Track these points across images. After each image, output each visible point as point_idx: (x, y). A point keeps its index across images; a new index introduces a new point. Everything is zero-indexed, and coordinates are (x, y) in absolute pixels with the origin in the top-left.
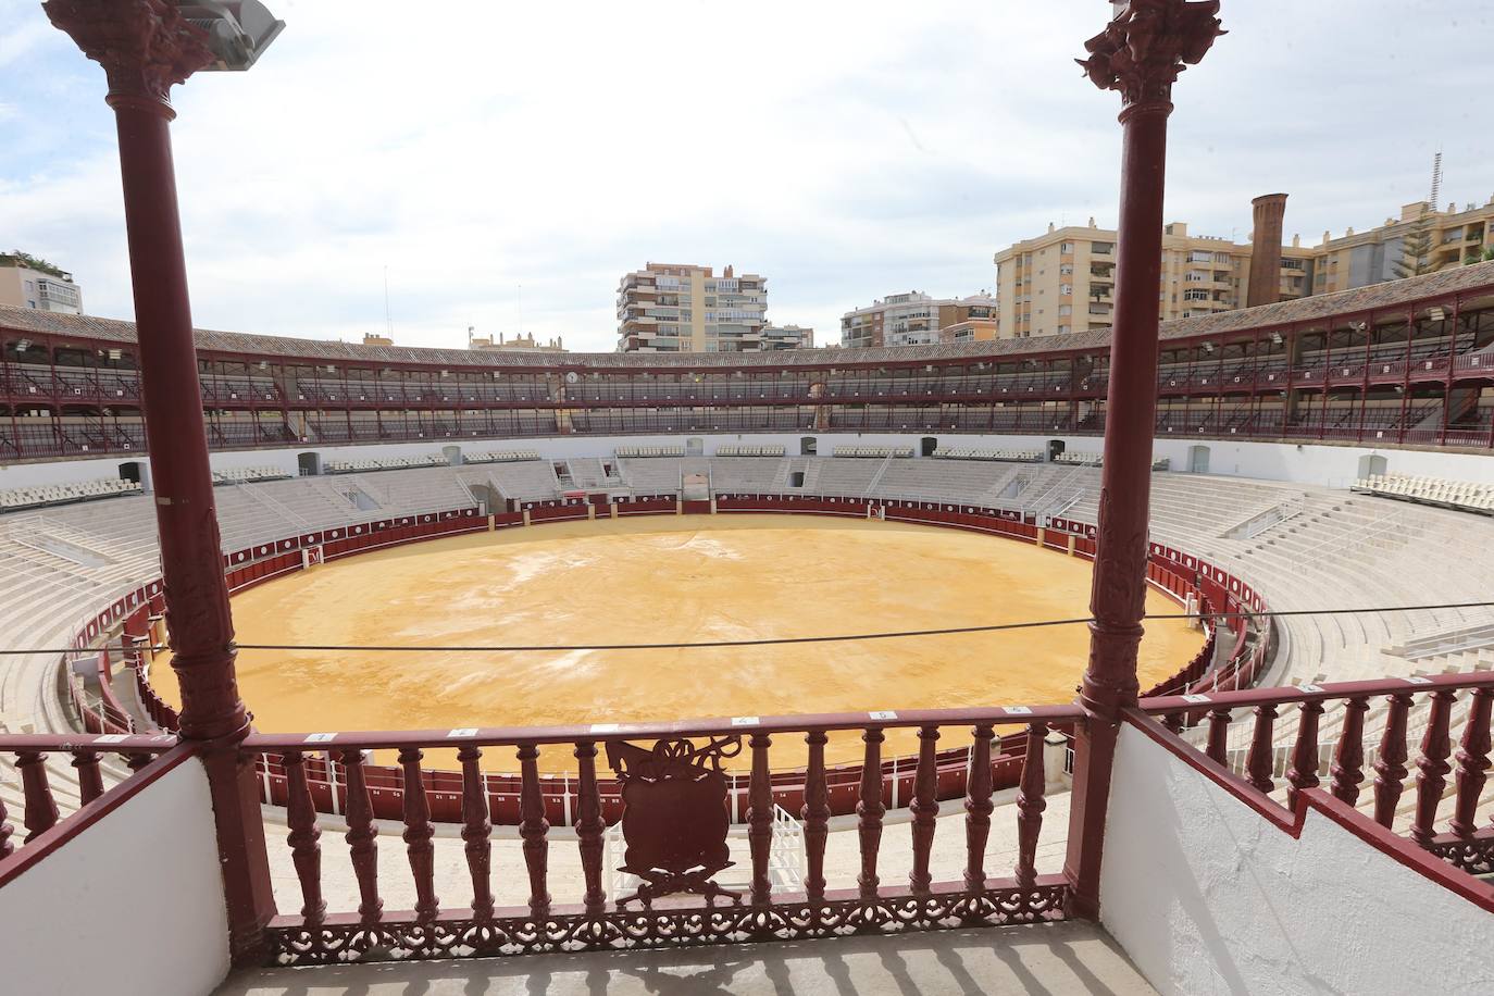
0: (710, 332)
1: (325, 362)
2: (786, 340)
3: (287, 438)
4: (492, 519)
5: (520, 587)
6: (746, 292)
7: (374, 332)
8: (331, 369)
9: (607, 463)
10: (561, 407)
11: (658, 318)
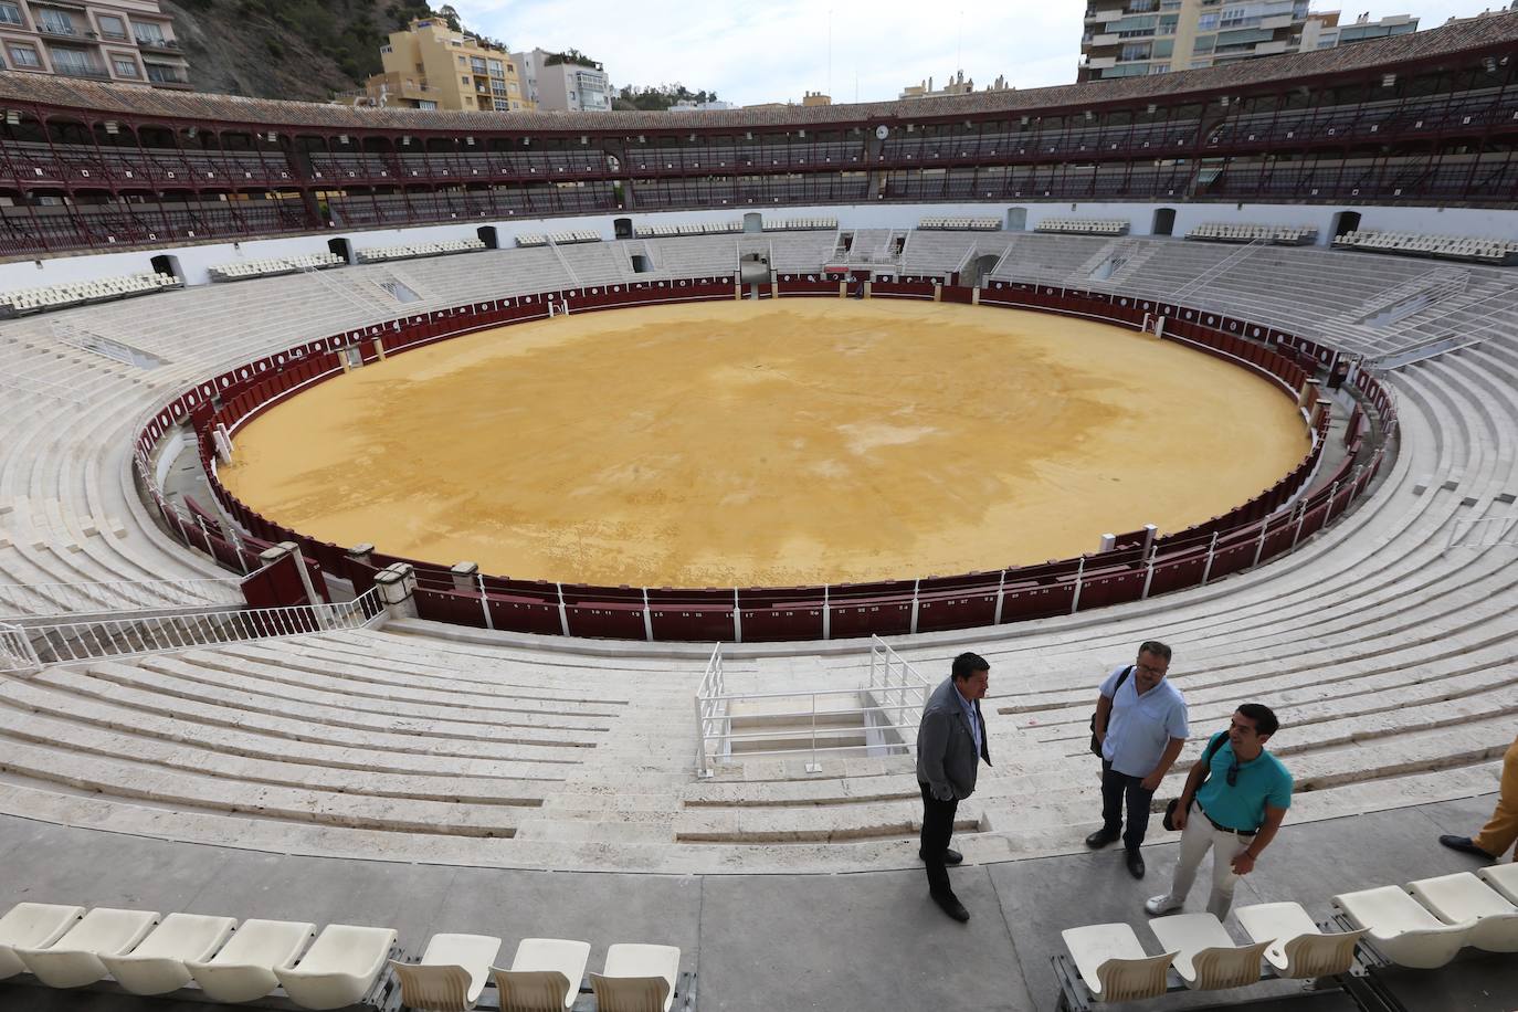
0: (1201, 46)
9: (901, 236)
11: (1123, 34)
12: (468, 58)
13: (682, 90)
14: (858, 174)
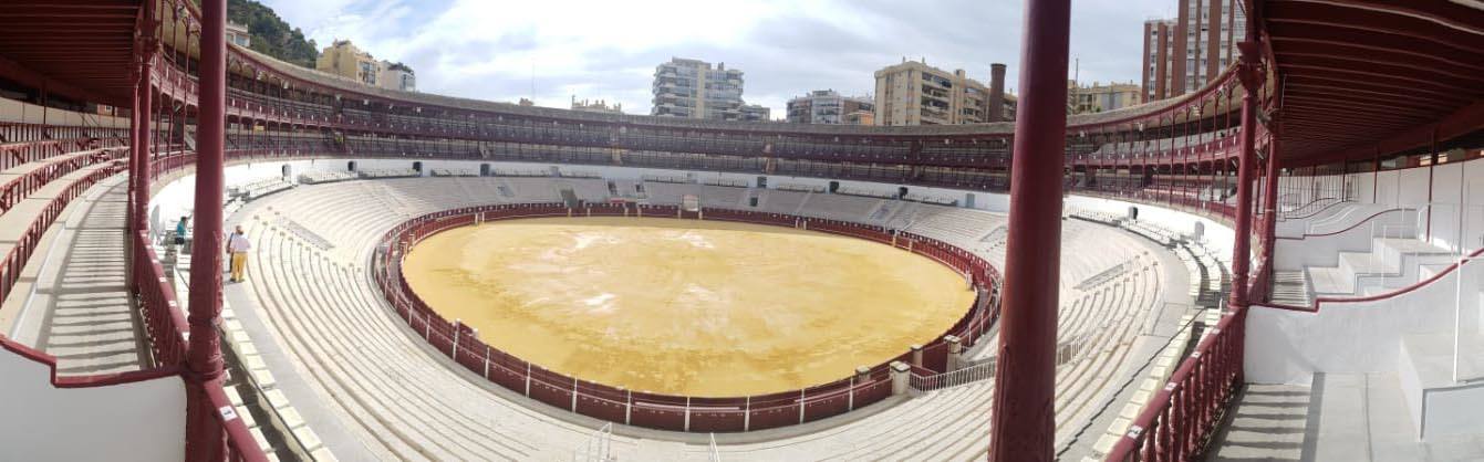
0: (707, 105)
1: (498, 114)
2: (753, 114)
3: (476, 155)
4: (570, 210)
5: (578, 252)
6: (731, 81)
7: (525, 98)
8: (500, 118)
9: (638, 183)
10: (615, 148)
12: (362, 63)
14: (606, 149)
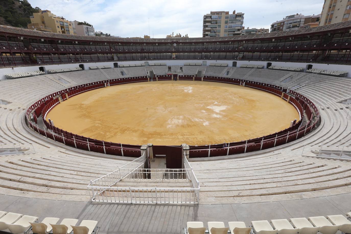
0: (225, 31)
2: (252, 33)
3: (112, 59)
4: (149, 79)
6: (237, 18)
8: (120, 44)
9: (181, 67)
10: (173, 52)
11: (211, 28)
12: (59, 21)
13: (102, 33)
14: (169, 53)
